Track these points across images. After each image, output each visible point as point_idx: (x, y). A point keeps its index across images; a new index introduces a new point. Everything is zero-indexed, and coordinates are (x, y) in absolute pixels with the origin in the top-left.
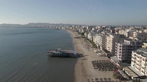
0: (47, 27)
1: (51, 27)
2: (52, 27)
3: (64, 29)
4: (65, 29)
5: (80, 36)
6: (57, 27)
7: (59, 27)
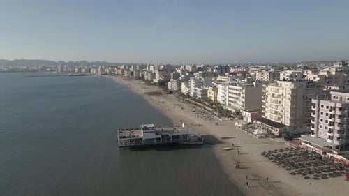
0: (49, 70)
1: (59, 70)
2: (62, 70)
3: (99, 73)
4: (102, 74)
5: (156, 89)
6: (77, 70)
7: (84, 70)
